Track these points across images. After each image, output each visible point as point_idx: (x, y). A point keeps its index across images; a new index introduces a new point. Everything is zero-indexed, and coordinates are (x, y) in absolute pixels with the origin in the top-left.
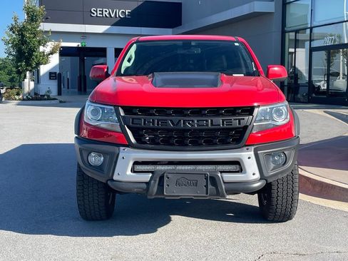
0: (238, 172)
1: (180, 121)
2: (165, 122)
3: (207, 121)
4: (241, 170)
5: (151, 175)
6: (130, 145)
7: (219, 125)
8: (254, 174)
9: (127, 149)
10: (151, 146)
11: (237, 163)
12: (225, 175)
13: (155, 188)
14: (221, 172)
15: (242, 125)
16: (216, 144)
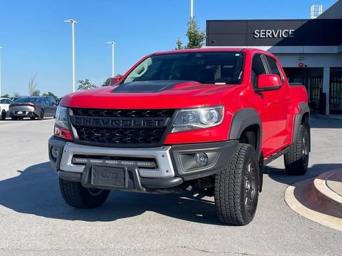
0: (154, 168)
1: (109, 120)
2: (97, 121)
3: (131, 121)
4: (156, 167)
5: (84, 167)
6: (73, 141)
7: (141, 125)
8: (167, 171)
9: (69, 144)
10: (87, 142)
11: (153, 160)
12: (141, 171)
13: (86, 179)
14: (140, 168)
15: (161, 126)
16: (138, 142)
